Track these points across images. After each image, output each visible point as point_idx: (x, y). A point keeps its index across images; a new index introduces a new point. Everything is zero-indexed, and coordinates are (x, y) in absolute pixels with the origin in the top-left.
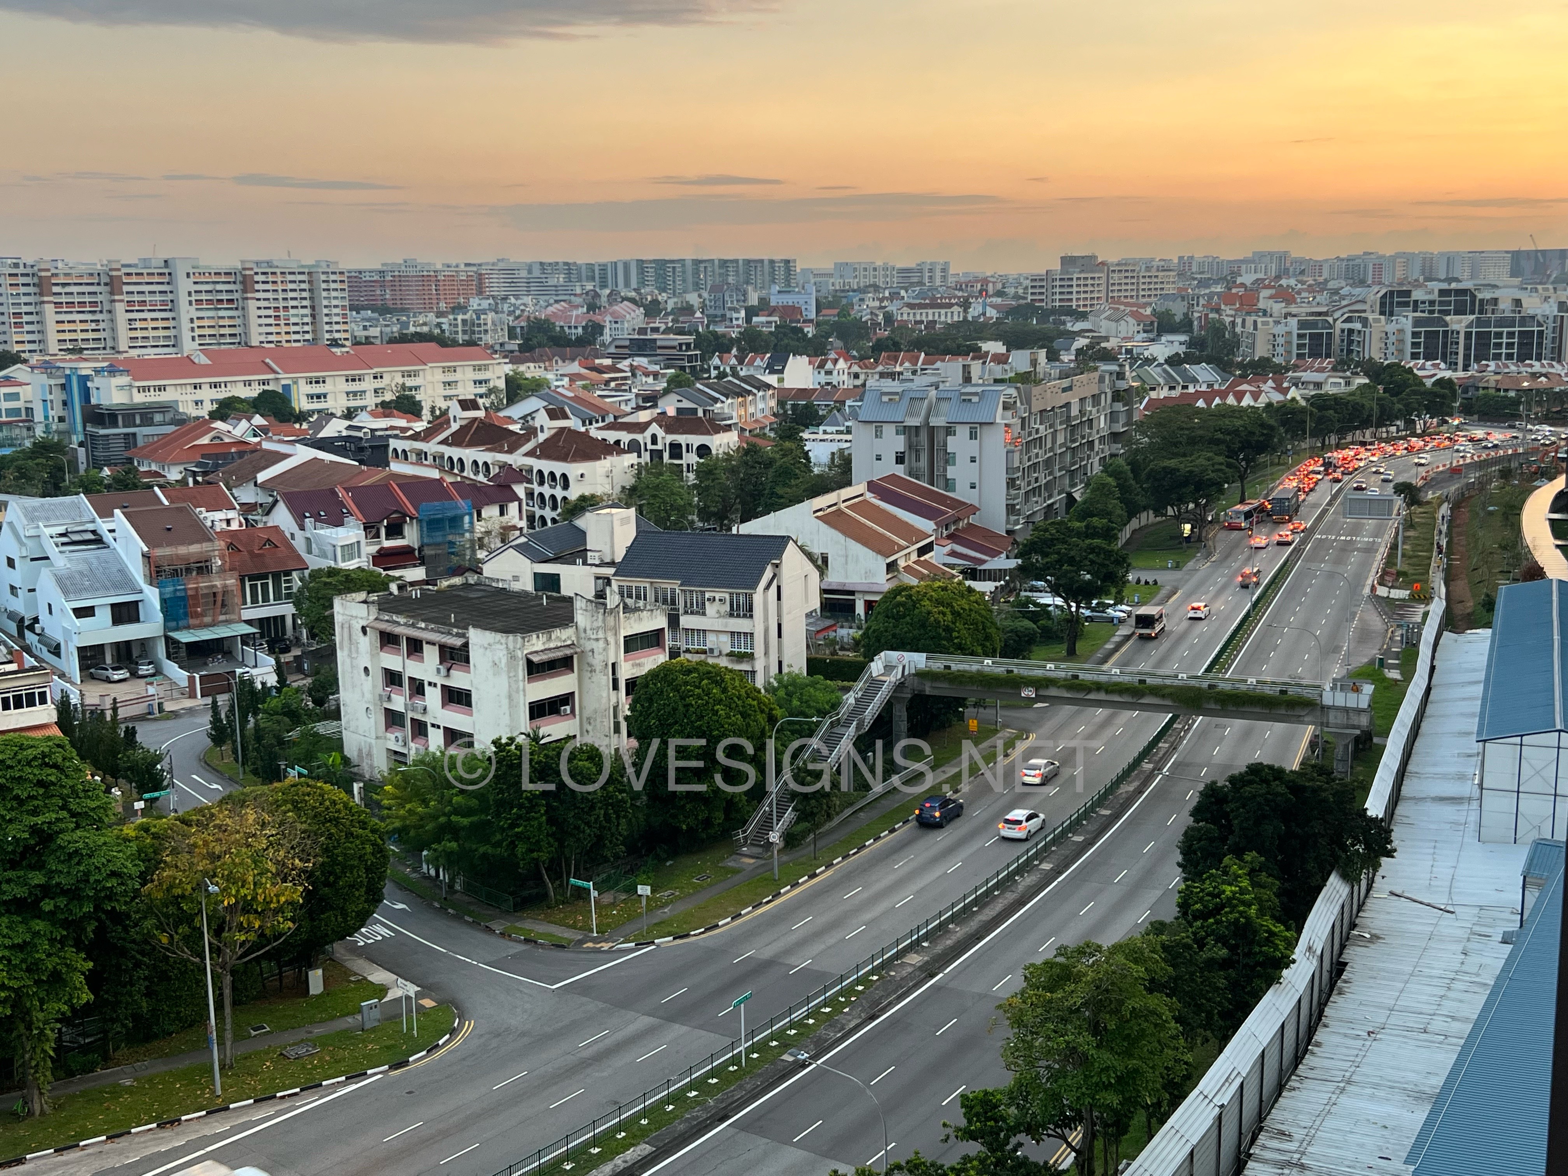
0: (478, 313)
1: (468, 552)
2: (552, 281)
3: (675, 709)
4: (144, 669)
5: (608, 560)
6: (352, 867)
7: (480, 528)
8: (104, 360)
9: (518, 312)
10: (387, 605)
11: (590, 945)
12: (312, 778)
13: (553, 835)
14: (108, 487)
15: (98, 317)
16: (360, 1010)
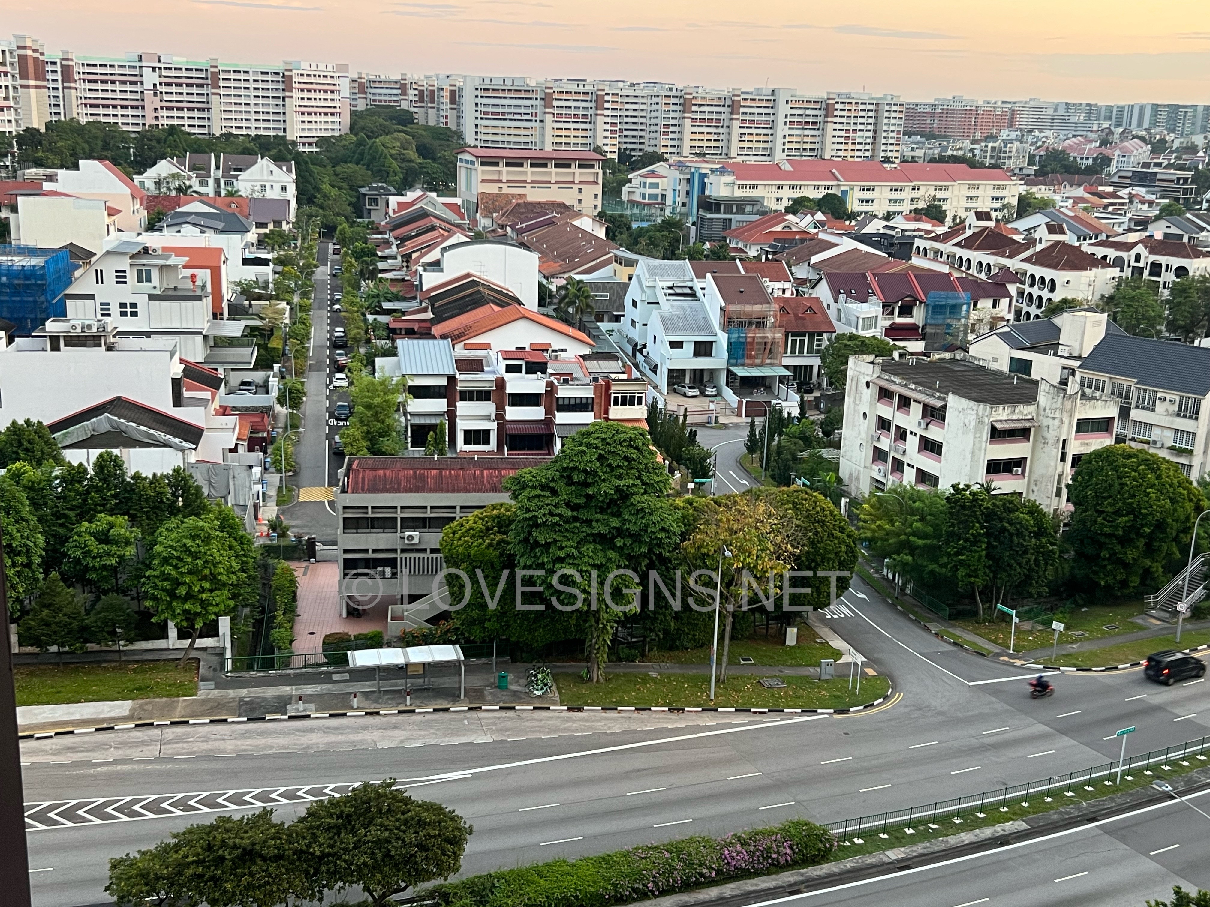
0: (1006, 143)
1: (961, 334)
2: (1074, 119)
3: (1111, 486)
4: (710, 391)
5: (1076, 354)
6: (829, 559)
7: (974, 316)
8: (719, 163)
9: (1039, 143)
10: (888, 368)
11: (1006, 659)
12: (811, 489)
13: (989, 567)
14: (707, 257)
15: (720, 130)
16: (819, 665)
